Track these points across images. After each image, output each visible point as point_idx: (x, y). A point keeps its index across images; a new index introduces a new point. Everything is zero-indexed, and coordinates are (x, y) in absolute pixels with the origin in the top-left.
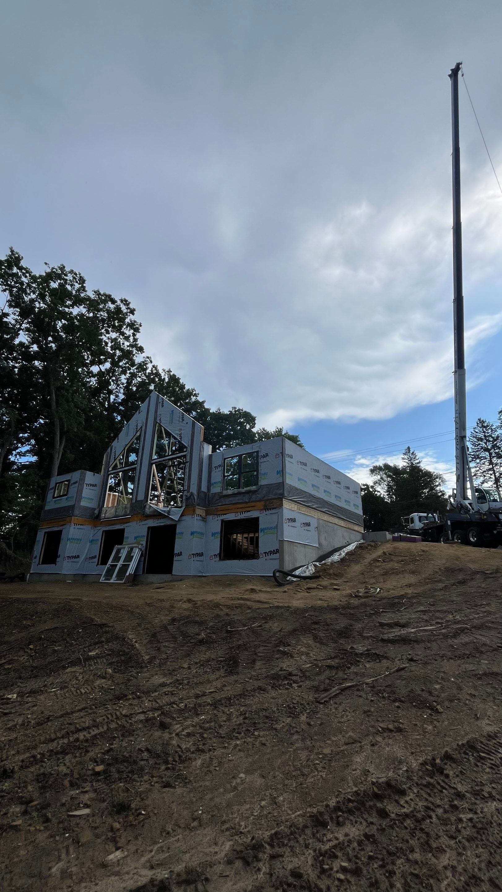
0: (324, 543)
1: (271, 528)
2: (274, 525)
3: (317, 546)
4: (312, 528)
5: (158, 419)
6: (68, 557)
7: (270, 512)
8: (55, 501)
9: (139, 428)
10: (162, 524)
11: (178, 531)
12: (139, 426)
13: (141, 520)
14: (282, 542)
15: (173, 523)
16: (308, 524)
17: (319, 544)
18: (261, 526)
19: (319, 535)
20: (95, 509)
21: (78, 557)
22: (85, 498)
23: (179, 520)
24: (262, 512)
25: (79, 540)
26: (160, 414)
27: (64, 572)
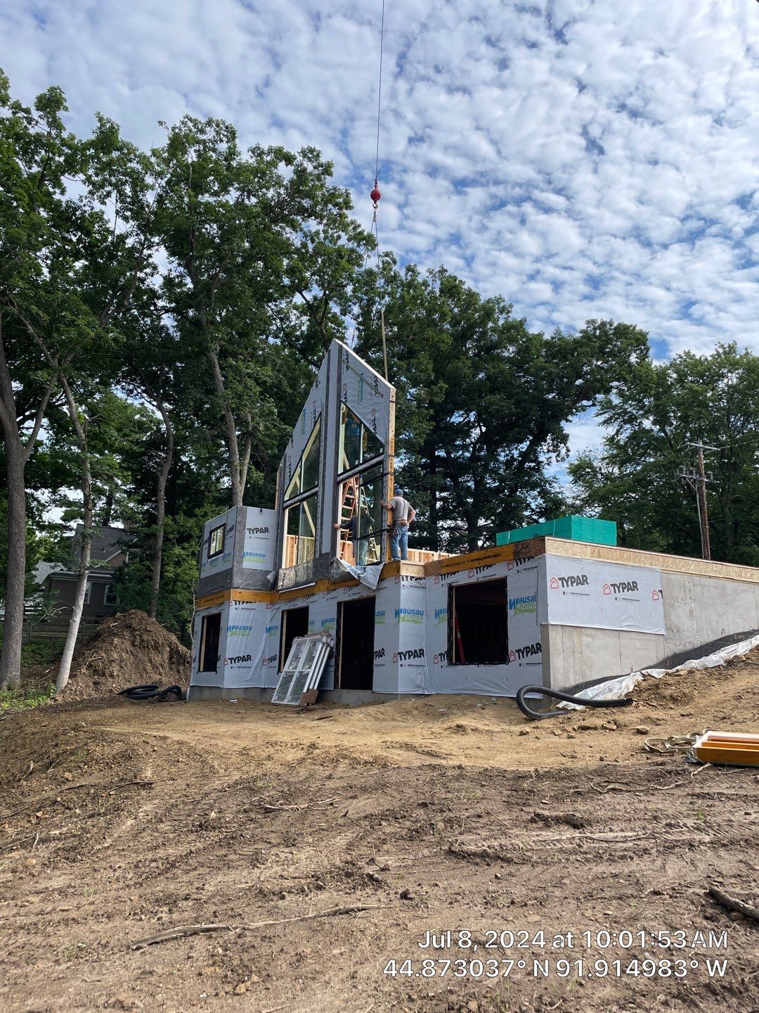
0: (686, 624)
1: (528, 600)
2: (530, 593)
3: (663, 632)
4: (643, 592)
5: (343, 393)
6: (231, 659)
7: (524, 566)
8: (212, 562)
9: (317, 414)
10: (356, 597)
11: (378, 609)
12: (319, 410)
13: (329, 591)
14: (545, 628)
15: (372, 594)
16: (632, 587)
17: (669, 629)
18: (511, 596)
19: (668, 607)
20: (268, 572)
21: (249, 658)
22: (251, 554)
23: (378, 589)
24: (511, 566)
25: (245, 628)
26: (345, 385)
27: (227, 684)
